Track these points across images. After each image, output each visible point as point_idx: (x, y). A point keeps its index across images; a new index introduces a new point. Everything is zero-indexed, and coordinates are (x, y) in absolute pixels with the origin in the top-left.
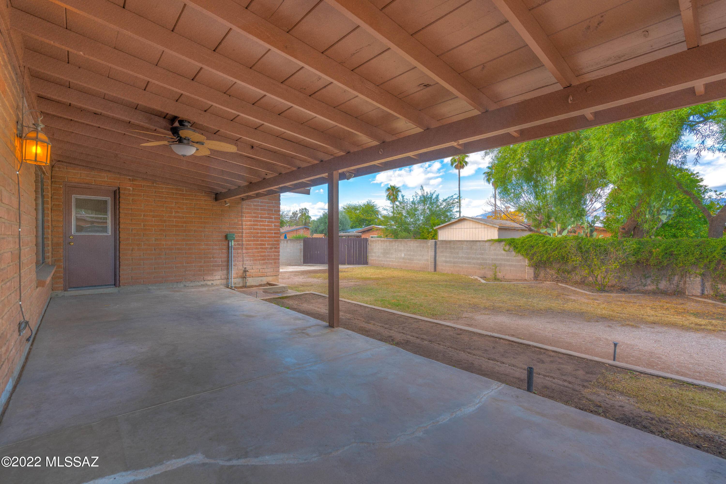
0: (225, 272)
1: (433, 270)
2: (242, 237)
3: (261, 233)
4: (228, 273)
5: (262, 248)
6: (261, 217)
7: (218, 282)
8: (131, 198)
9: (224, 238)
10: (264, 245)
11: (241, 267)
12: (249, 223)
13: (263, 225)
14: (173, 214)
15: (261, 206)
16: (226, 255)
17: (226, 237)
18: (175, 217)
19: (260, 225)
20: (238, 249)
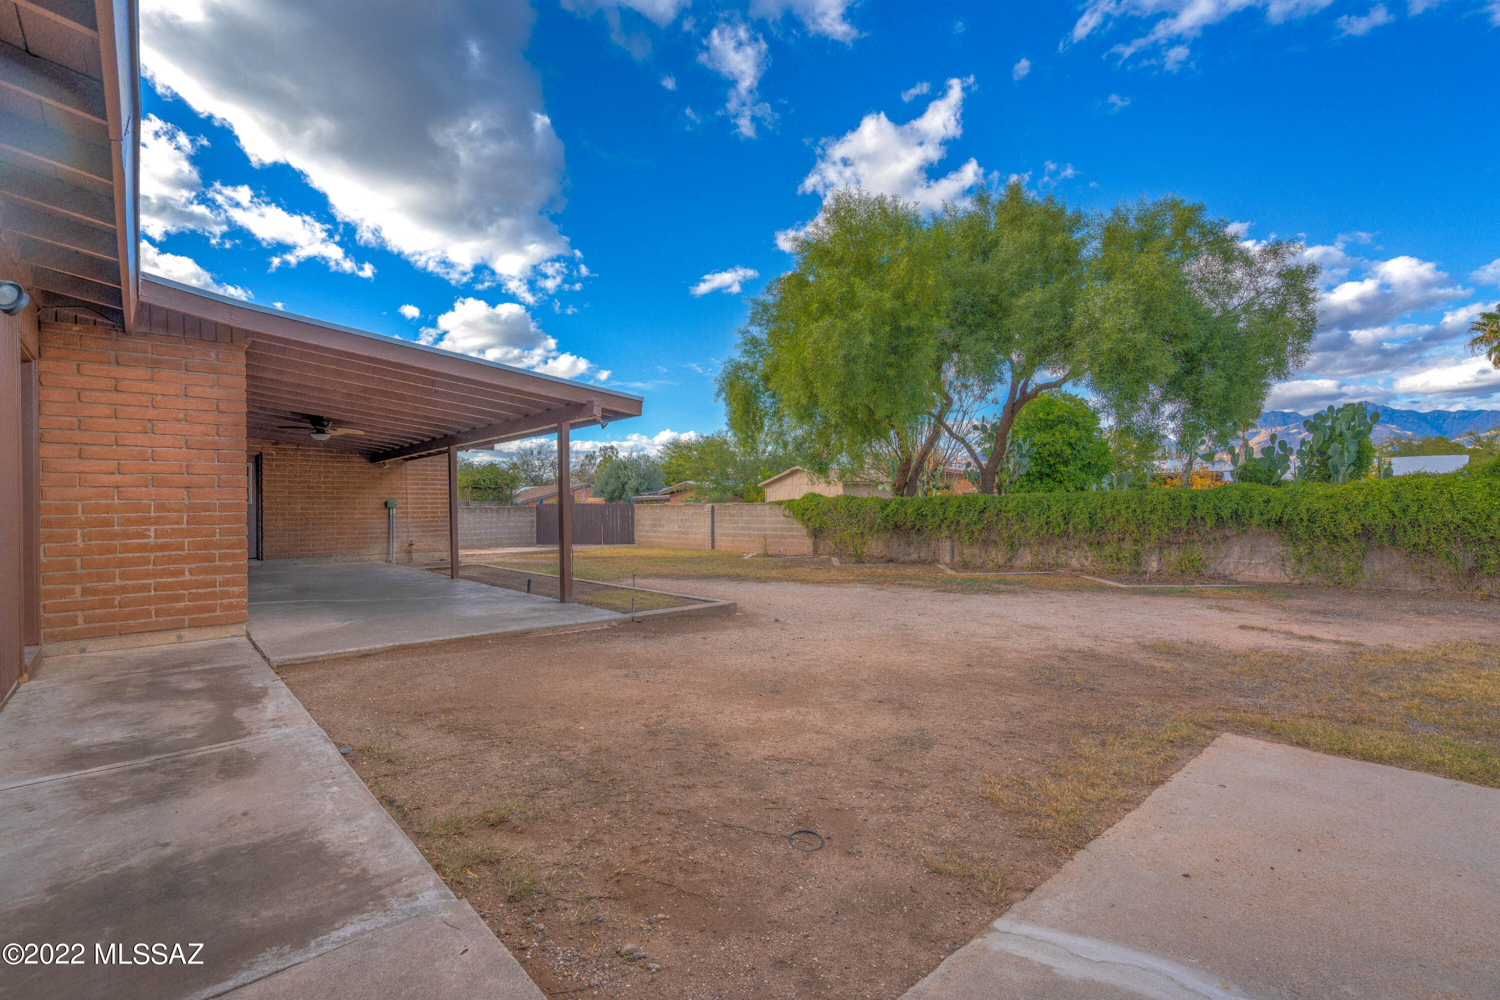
0: (386, 545)
1: (710, 547)
2: (407, 503)
3: (432, 499)
4: (389, 546)
5: (434, 517)
6: (432, 479)
7: (377, 557)
8: (274, 463)
9: (383, 506)
10: (437, 513)
11: (405, 539)
12: (415, 487)
13: (435, 489)
14: (322, 479)
15: (431, 466)
16: (386, 526)
17: (386, 504)
18: (324, 483)
19: (431, 489)
20: (401, 518)
